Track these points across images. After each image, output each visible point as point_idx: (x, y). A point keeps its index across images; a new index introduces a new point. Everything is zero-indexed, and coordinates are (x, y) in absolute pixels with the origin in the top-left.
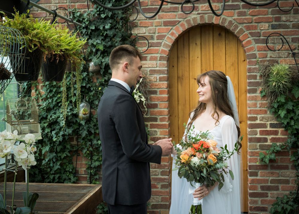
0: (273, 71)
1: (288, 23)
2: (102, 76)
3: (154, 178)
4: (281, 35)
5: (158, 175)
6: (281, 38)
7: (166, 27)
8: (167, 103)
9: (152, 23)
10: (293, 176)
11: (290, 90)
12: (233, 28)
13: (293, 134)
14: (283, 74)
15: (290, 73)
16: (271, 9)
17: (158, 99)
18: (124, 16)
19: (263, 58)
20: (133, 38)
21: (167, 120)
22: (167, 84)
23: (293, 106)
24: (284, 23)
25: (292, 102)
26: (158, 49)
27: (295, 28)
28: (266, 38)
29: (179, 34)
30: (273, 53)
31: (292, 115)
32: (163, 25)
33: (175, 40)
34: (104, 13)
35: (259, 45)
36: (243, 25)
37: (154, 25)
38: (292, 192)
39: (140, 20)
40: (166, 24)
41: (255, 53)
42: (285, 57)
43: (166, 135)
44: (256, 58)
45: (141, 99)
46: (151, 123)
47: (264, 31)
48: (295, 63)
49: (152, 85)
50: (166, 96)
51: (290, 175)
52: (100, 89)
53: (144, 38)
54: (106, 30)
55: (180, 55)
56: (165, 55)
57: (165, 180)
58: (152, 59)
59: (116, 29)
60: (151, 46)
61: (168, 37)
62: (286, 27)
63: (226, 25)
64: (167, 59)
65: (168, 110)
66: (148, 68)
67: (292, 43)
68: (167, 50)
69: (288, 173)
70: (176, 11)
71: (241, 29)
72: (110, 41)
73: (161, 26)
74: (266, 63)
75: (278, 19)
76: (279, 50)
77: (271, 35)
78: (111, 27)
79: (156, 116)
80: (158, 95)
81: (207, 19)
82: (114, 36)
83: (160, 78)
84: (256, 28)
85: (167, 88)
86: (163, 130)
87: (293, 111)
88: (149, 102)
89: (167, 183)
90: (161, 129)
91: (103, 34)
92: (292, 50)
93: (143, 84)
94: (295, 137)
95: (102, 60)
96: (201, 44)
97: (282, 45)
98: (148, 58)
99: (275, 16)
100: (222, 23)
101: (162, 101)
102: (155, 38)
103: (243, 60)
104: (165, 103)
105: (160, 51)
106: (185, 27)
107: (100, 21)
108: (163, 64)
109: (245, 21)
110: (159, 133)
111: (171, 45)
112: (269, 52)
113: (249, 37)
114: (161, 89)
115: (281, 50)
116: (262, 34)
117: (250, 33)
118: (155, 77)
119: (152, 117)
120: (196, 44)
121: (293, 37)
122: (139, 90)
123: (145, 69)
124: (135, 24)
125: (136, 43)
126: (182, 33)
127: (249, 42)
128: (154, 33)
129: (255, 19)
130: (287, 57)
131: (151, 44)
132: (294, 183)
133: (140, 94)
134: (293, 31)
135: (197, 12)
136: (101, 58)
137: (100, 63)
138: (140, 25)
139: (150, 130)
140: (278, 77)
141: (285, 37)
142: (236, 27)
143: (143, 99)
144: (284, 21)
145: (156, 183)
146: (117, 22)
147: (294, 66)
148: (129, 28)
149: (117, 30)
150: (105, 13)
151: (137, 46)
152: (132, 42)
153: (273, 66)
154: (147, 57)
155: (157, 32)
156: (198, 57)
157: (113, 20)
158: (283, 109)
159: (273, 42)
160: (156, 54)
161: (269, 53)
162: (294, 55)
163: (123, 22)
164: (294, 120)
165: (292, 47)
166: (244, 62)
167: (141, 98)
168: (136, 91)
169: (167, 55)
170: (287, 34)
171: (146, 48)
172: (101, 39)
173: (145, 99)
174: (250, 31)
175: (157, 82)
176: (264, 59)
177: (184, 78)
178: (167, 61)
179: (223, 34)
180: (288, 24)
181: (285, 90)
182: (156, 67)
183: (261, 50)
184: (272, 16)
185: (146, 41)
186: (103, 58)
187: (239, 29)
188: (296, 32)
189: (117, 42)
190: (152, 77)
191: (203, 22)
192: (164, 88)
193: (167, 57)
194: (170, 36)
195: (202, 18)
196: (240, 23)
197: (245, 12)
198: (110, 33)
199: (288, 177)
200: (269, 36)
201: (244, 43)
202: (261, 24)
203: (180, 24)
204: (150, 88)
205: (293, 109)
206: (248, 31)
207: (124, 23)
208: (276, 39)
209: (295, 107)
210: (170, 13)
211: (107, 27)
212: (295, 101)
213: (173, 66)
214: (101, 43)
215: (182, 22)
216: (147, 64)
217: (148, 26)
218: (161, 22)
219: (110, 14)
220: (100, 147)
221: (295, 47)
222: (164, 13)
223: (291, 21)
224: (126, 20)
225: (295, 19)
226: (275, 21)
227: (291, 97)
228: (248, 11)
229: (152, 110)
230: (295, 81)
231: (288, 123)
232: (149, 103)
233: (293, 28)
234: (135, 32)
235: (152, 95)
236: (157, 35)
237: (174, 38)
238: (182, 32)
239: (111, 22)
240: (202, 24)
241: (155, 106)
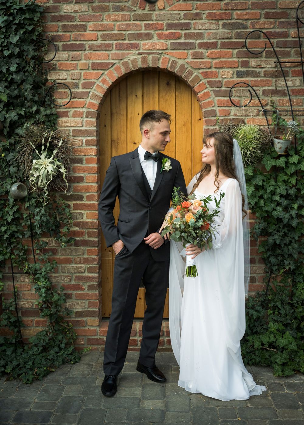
0: (238, 134)
1: (258, 70)
2: (6, 137)
3: (79, 276)
4: (249, 86)
5: (84, 272)
6: (249, 90)
7: (96, 71)
8: (96, 175)
9: (77, 65)
10: (261, 272)
11: (260, 160)
12: (186, 75)
13: (262, 218)
14: (252, 138)
15: (260, 137)
16: (237, 50)
17: (84, 170)
18: (36, 54)
19: (225, 116)
20: (49, 84)
21: (96, 198)
22: (97, 150)
23: (264, 181)
24: (253, 69)
25: (262, 175)
26: (84, 102)
27: (267, 77)
28: (230, 89)
29: (113, 81)
30: (237, 110)
31: (262, 192)
32: (90, 68)
33: (108, 89)
34: (8, 49)
35: (220, 98)
36: (199, 71)
37: (79, 69)
38: (260, 293)
39: (60, 60)
40: (95, 66)
41: (214, 110)
42: (254, 115)
43: (94, 219)
44: (215, 116)
45: (61, 170)
46: (75, 202)
47: (226, 80)
48: (267, 124)
49: (75, 151)
50: (94, 165)
51: (257, 270)
52: (3, 155)
53: (65, 86)
54: (11, 74)
55: (114, 111)
56: (93, 110)
57: (93, 279)
58: (76, 115)
59: (25, 72)
60: (74, 98)
61: (98, 85)
62: (257, 75)
63: (176, 70)
64: (96, 115)
65: (97, 185)
66: (70, 127)
67: (264, 96)
68: (97, 102)
69: (255, 268)
70: (108, 49)
71: (197, 76)
72: (17, 89)
73: (88, 69)
74: (229, 123)
75: (245, 64)
76: (246, 106)
77: (235, 86)
78: (18, 69)
79: (81, 192)
80: (85, 165)
81: (151, 62)
82: (23, 81)
83: (86, 141)
84: (216, 75)
85: (95, 155)
86: (91, 212)
87: (263, 187)
88: (72, 174)
89: (97, 283)
90: (88, 210)
91: (7, 78)
92: (262, 107)
93: (63, 149)
94: (264, 222)
95: (6, 115)
96: (143, 96)
97: (250, 99)
98: (71, 114)
99: (241, 60)
100: (171, 67)
101: (89, 173)
102: (81, 86)
103: (199, 118)
104: (94, 175)
105: (87, 105)
106: (121, 71)
107: (3, 61)
108: (91, 122)
109: (202, 66)
110: (85, 217)
111: (102, 96)
112: (233, 108)
113: (206, 88)
114: (87, 157)
115: (248, 105)
116: (224, 83)
117: (208, 82)
118: (79, 140)
119: (76, 195)
120: (136, 96)
121: (264, 88)
122: (58, 158)
123: (66, 128)
124: (52, 66)
125: (54, 93)
126: (117, 80)
127: (207, 95)
128: (79, 79)
129: (215, 64)
130: (257, 116)
131: (74, 94)
132: (262, 282)
133: (59, 163)
134: (265, 81)
135: (137, 52)
136: (4, 112)
137: (3, 120)
138: (60, 67)
139: (73, 211)
140: (245, 142)
141: (254, 88)
142: (191, 73)
143: (63, 170)
144: (253, 67)
145: (81, 284)
146: (26, 62)
147: (265, 127)
148: (43, 71)
149: (26, 74)
150: (10, 49)
151: (55, 97)
152: (48, 91)
153: (238, 126)
154: (68, 112)
155: (82, 78)
156: (139, 114)
157: (21, 60)
158: (250, 185)
159: (238, 94)
160: (82, 108)
161: (234, 110)
162: (265, 112)
163: (35, 62)
164: (265, 199)
165: (264, 102)
166: (200, 121)
167: (61, 168)
168: (53, 159)
169: (97, 110)
170: (256, 84)
171: (67, 100)
172: (3, 86)
173: (65, 170)
174: (208, 80)
175: (83, 147)
176: (226, 118)
177: (120, 143)
178: (97, 118)
179: (173, 83)
180: (258, 72)
181: (253, 160)
182: (81, 126)
183: (222, 105)
184: (237, 60)
185: (68, 91)
186: (7, 112)
187: (193, 76)
188: (269, 83)
189: (26, 91)
190: (75, 139)
191: (146, 66)
192: (92, 155)
193: (97, 112)
194: (101, 84)
195: (144, 59)
196: (195, 69)
197: (202, 53)
198: (17, 78)
199: (255, 273)
200: (233, 87)
201: (200, 95)
202: (223, 70)
203: (114, 67)
204: (73, 155)
205: (263, 184)
206: (205, 80)
207: (37, 64)
208: (242, 91)
209: (266, 182)
210: (101, 52)
211: (13, 68)
212: (265, 174)
213: (105, 126)
214: (4, 92)
215: (117, 64)
216: (69, 122)
217: (70, 69)
218: (89, 65)
219: (17, 50)
220: (3, 236)
221: (266, 103)
222: (92, 52)
223: (262, 66)
224: (39, 60)
225: (267, 64)
226: (242, 67)
227: (260, 169)
228: (205, 52)
229: (76, 184)
230: (266, 148)
231: (256, 203)
232: (70, 175)
233: (264, 77)
234: (52, 77)
235: (76, 165)
236: (82, 81)
237: (106, 87)
238: (116, 78)
239: (18, 62)
240: (143, 68)
241: (81, 179)
